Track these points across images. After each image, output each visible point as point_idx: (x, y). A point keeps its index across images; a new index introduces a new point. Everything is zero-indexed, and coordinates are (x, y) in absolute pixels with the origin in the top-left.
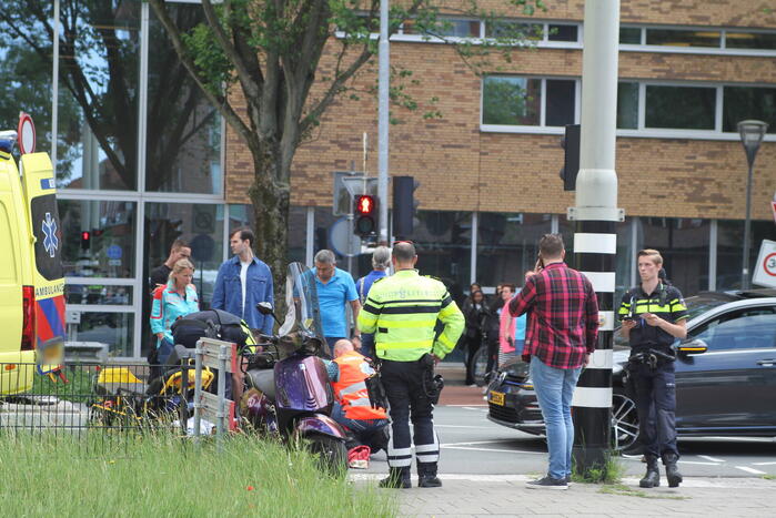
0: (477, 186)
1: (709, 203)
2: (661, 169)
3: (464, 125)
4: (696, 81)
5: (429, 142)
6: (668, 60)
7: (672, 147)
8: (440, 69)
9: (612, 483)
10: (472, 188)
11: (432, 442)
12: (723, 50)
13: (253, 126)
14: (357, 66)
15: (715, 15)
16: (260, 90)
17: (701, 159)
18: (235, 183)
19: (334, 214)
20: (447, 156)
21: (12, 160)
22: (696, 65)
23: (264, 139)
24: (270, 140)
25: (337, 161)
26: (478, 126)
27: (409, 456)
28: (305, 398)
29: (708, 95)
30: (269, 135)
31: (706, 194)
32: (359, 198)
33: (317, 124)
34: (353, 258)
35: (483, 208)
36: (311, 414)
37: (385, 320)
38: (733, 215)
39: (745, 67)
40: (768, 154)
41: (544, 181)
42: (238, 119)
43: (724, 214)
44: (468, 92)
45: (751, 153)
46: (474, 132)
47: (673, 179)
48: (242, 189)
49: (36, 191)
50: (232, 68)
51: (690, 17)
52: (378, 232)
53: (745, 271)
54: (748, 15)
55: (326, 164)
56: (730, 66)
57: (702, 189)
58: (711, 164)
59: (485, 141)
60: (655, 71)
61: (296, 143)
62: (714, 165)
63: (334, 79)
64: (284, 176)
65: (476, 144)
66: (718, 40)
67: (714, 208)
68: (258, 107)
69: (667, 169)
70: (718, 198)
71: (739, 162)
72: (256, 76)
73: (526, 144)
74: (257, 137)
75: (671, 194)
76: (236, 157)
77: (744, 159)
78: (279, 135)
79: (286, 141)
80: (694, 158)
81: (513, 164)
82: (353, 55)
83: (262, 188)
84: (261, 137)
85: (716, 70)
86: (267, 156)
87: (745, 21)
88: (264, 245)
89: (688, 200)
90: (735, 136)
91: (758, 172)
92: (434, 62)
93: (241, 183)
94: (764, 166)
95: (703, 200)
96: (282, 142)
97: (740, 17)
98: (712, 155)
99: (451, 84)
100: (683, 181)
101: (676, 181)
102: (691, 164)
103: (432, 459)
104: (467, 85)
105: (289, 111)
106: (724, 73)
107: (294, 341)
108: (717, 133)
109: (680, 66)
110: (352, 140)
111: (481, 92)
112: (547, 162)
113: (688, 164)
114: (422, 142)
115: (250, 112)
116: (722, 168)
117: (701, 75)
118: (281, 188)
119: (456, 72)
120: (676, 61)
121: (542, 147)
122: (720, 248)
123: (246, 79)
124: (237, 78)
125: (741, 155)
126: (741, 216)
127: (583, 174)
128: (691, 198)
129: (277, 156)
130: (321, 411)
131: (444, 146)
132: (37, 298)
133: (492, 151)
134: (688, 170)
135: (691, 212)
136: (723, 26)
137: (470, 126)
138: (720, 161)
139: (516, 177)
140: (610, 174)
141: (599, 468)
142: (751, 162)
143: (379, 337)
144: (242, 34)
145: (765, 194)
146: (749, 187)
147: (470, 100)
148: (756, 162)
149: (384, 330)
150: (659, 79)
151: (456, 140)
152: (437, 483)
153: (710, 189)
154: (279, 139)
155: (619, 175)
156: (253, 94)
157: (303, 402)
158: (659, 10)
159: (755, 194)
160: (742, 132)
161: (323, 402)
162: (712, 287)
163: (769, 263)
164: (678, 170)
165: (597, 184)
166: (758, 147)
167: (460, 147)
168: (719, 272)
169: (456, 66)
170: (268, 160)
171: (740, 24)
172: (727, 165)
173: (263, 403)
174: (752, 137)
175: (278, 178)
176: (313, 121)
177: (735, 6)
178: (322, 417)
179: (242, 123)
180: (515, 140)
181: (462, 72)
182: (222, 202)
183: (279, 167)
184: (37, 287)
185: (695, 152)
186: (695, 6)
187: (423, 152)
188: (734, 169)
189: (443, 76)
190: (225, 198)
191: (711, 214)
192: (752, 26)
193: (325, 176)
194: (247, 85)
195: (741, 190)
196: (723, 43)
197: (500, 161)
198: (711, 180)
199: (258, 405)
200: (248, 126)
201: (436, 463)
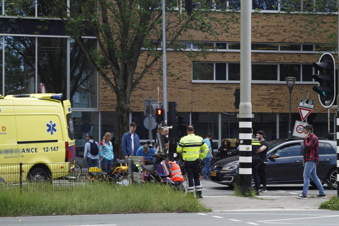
0: (191, 103)
1: (276, 107)
2: (258, 95)
3: (186, 80)
4: (271, 62)
5: (173, 87)
6: (259, 55)
7: (262, 87)
8: (177, 60)
10: (189, 103)
11: (200, 185)
12: (279, 51)
13: (117, 85)
14: (153, 63)
15: (276, 38)
16: (119, 73)
17: (273, 91)
18: (103, 104)
19: (145, 115)
20: (180, 92)
21: (61, 102)
22: (270, 57)
23: (121, 89)
24: (123, 90)
25: (140, 95)
26: (191, 81)
27: (193, 189)
28: (163, 173)
29: (274, 67)
30: (122, 88)
31: (274, 104)
32: (157, 110)
35: (193, 111)
36: (165, 177)
37: (185, 149)
38: (284, 111)
39: (287, 57)
40: (297, 89)
41: (216, 100)
42: (110, 82)
43: (281, 111)
44: (188, 68)
45: (291, 89)
46: (189, 83)
47: (262, 98)
48: (105, 106)
49: (67, 112)
50: (108, 64)
51: (267, 39)
52: (164, 122)
53: (290, 132)
54: (288, 38)
55: (136, 96)
56: (282, 57)
57: (273, 102)
58: (276, 93)
59: (194, 86)
60: (255, 59)
61: (131, 90)
62: (277, 93)
63: (144, 67)
64: (127, 102)
65: (190, 87)
66: (277, 47)
67: (278, 109)
68: (118, 78)
69: (260, 95)
70: (279, 105)
71: (286, 92)
72: (117, 67)
73: (209, 87)
74: (118, 88)
75: (262, 104)
76: (103, 94)
77: (288, 91)
78: (125, 87)
79: (128, 90)
80: (270, 91)
81: (204, 94)
82: (151, 59)
83: (120, 106)
84: (119, 88)
85: (277, 58)
86: (122, 95)
87: (287, 40)
89: (268, 106)
90: (285, 82)
91: (293, 95)
92: (174, 58)
93: (105, 104)
94: (296, 93)
95: (274, 106)
96: (127, 90)
97: (285, 39)
98: (276, 89)
99: (181, 65)
100: (266, 99)
101: (264, 99)
102: (269, 93)
103: (200, 190)
104: (187, 66)
105: (129, 79)
106: (280, 59)
107: (159, 156)
108: (278, 82)
109: (264, 57)
110: (145, 87)
111: (192, 68)
112: (216, 93)
113: (268, 93)
114: (171, 87)
115: (115, 80)
116: (280, 94)
117: (272, 60)
118: (126, 106)
119: (183, 61)
120: (262, 55)
121: (215, 88)
122: (280, 123)
123: (114, 68)
124: (110, 68)
125: (287, 89)
126: (288, 111)
127: (241, 104)
128: (269, 105)
129: (125, 95)
130: (168, 176)
131: (179, 88)
132: (69, 146)
133: (196, 90)
134: (268, 95)
135: (269, 110)
136: (279, 42)
137: (188, 81)
138: (279, 92)
139: (205, 99)
140: (250, 104)
141: (248, 192)
142: (291, 92)
143: (184, 154)
144: (112, 53)
145: (296, 103)
146: (290, 101)
147: (188, 71)
148: (293, 92)
149: (185, 152)
150: (256, 62)
151: (183, 86)
152: (202, 197)
153: (276, 102)
154: (126, 89)
156: (116, 73)
157: (162, 173)
158: (256, 37)
159: (292, 103)
160: (287, 81)
161: (168, 173)
162: (278, 137)
163: (298, 129)
164: (264, 95)
165: (246, 107)
166: (293, 87)
167: (185, 88)
168: (280, 132)
169: (183, 59)
170: (122, 97)
171: (285, 41)
172: (282, 93)
173: (149, 175)
174: (290, 83)
175: (126, 103)
176: (137, 82)
177: (283, 35)
178: (168, 178)
179: (112, 84)
180: (204, 86)
181: (185, 61)
182: (98, 111)
183: (126, 99)
184: (69, 142)
185: (270, 88)
186: (269, 35)
187: (171, 90)
188: (284, 94)
189: (178, 63)
190: (99, 109)
191: (277, 111)
192: (290, 42)
193: (136, 100)
194: (114, 70)
195: (288, 102)
196: (279, 49)
197: (199, 93)
198: (276, 99)
199: (147, 175)
200: (115, 85)
201: (201, 191)
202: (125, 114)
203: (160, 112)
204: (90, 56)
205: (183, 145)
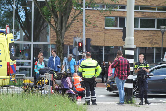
0: (104, 40)
1: (154, 44)
2: (144, 37)
3: (101, 27)
4: (151, 18)
5: (94, 31)
6: (145, 13)
7: (146, 32)
9: (133, 104)
10: (103, 41)
11: (95, 95)
12: (157, 11)
13: (56, 28)
14: (78, 15)
15: (155, 3)
16: (58, 20)
17: (152, 34)
20: (98, 34)
21: (5, 35)
22: (151, 14)
24: (60, 31)
25: (74, 35)
26: (104, 27)
27: (90, 98)
28: (67, 86)
29: (153, 21)
30: (60, 29)
32: (79, 43)
33: (70, 27)
34: (78, 56)
35: (105, 45)
36: (69, 89)
37: (84, 69)
39: (162, 15)
41: (118, 39)
42: (53, 26)
43: (157, 46)
44: (102, 20)
45: (163, 33)
46: (103, 29)
47: (146, 39)
48: (54, 41)
49: (10, 42)
50: (52, 15)
51: (150, 4)
52: (83, 50)
53: (162, 58)
54: (162, 4)
55: (72, 36)
56: (158, 15)
57: (152, 41)
58: (154, 36)
59: (106, 31)
60: (142, 15)
61: (65, 31)
63: (73, 17)
65: (104, 31)
66: (156, 9)
67: (155, 45)
68: (57, 24)
70: (156, 43)
72: (57, 17)
73: (115, 31)
74: (57, 30)
75: (146, 42)
76: (52, 34)
77: (161, 34)
78: (62, 29)
79: (63, 31)
80: (151, 34)
81: (112, 36)
82: (77, 12)
83: (58, 41)
84: (58, 30)
85: (155, 15)
86: (59, 34)
88: (59, 53)
89: (149, 43)
90: (159, 29)
91: (164, 37)
92: (95, 14)
95: (153, 43)
96: (62, 31)
97: (160, 4)
98: (154, 33)
99: (98, 18)
100: (148, 39)
101: (147, 39)
104: (102, 19)
105: (64, 24)
107: (65, 74)
108: (156, 29)
109: (147, 14)
110: (77, 30)
111: (105, 20)
112: (119, 35)
113: (149, 35)
114: (92, 31)
117: (152, 16)
118: (62, 41)
119: (100, 16)
120: (146, 13)
121: (118, 32)
122: (156, 53)
123: (55, 18)
124: (53, 17)
126: (161, 47)
127: (127, 38)
128: (150, 43)
129: (61, 34)
130: (71, 89)
131: (97, 32)
132: (11, 65)
133: (107, 33)
134: (149, 37)
135: (150, 46)
136: (157, 6)
137: (103, 28)
138: (156, 35)
139: (112, 38)
140: (132, 38)
141: (130, 101)
142: (163, 35)
143: (83, 73)
144: (54, 8)
146: (162, 40)
147: (103, 22)
148: (164, 35)
149: (84, 71)
150: (143, 17)
151: (100, 30)
152: (96, 104)
153: (154, 41)
154: (62, 30)
155: (135, 38)
156: (56, 21)
158: (143, 2)
159: (164, 42)
160: (161, 29)
161: (71, 87)
162: (154, 62)
164: (147, 37)
165: (130, 40)
167: (101, 32)
168: (156, 59)
170: (59, 35)
172: (158, 36)
173: (58, 87)
174: (163, 30)
175: (62, 39)
176: (69, 26)
177: (159, 2)
178: (71, 90)
179: (54, 27)
180: (112, 31)
181: (101, 16)
182: (50, 44)
183: (62, 36)
184: (10, 62)
185: (151, 33)
186: (151, 2)
187: (93, 33)
188: (159, 36)
189: (97, 17)
190: (50, 43)
191: (154, 46)
192: (163, 6)
193: (72, 38)
194: (55, 19)
195: (161, 41)
196: (157, 9)
197: (109, 35)
198: (154, 39)
199: (57, 87)
200: (55, 28)
201: (95, 100)
202: (61, 46)
203: (80, 44)
204: (41, 10)
205: (83, 66)
